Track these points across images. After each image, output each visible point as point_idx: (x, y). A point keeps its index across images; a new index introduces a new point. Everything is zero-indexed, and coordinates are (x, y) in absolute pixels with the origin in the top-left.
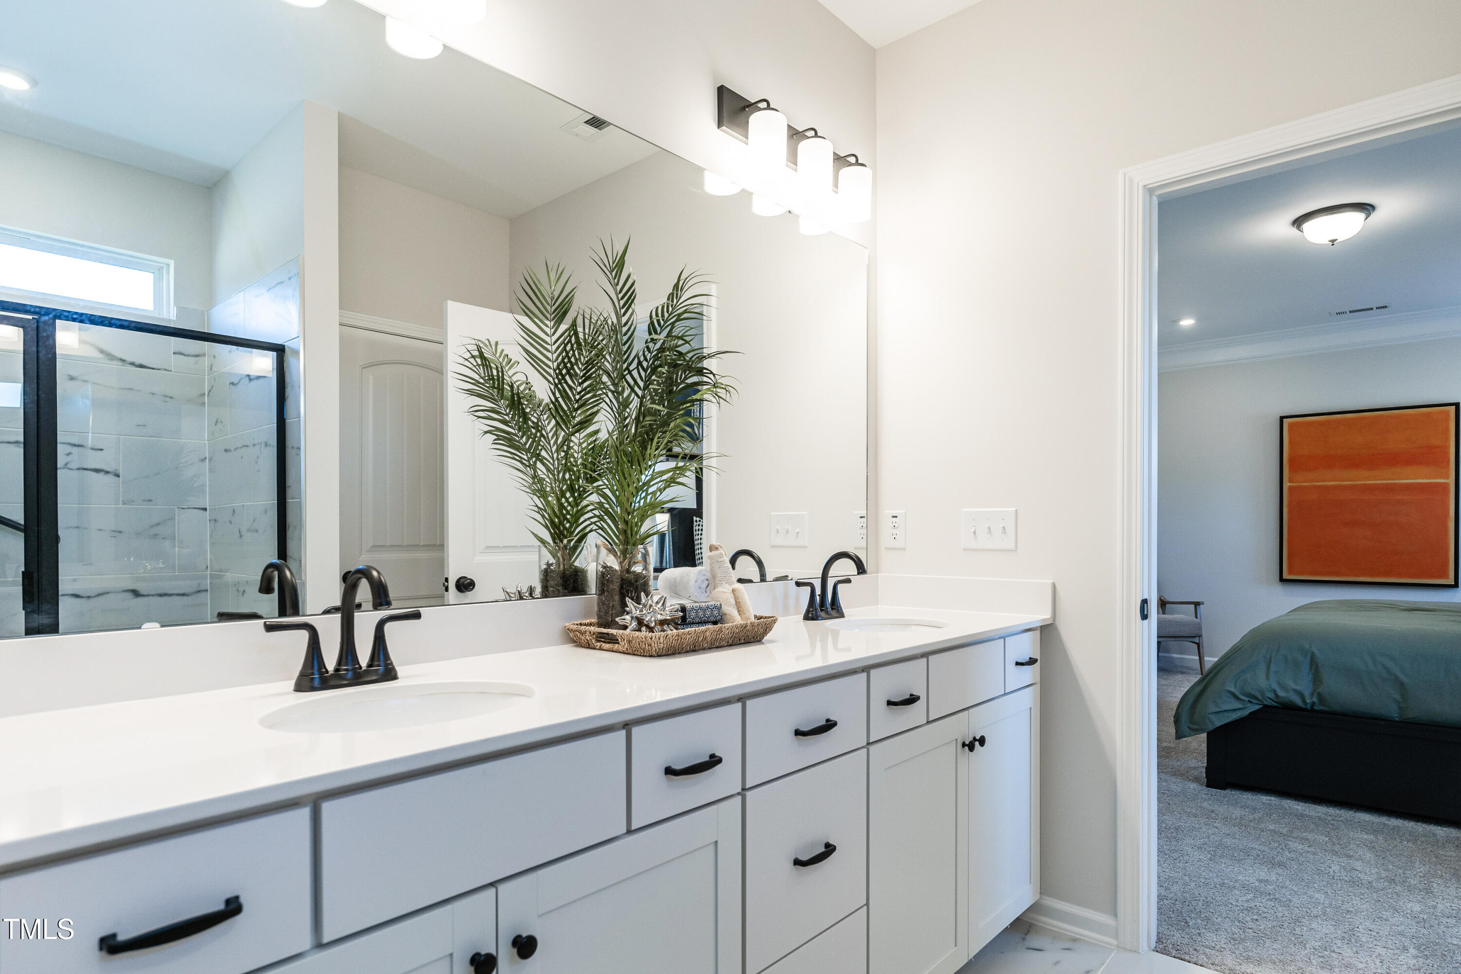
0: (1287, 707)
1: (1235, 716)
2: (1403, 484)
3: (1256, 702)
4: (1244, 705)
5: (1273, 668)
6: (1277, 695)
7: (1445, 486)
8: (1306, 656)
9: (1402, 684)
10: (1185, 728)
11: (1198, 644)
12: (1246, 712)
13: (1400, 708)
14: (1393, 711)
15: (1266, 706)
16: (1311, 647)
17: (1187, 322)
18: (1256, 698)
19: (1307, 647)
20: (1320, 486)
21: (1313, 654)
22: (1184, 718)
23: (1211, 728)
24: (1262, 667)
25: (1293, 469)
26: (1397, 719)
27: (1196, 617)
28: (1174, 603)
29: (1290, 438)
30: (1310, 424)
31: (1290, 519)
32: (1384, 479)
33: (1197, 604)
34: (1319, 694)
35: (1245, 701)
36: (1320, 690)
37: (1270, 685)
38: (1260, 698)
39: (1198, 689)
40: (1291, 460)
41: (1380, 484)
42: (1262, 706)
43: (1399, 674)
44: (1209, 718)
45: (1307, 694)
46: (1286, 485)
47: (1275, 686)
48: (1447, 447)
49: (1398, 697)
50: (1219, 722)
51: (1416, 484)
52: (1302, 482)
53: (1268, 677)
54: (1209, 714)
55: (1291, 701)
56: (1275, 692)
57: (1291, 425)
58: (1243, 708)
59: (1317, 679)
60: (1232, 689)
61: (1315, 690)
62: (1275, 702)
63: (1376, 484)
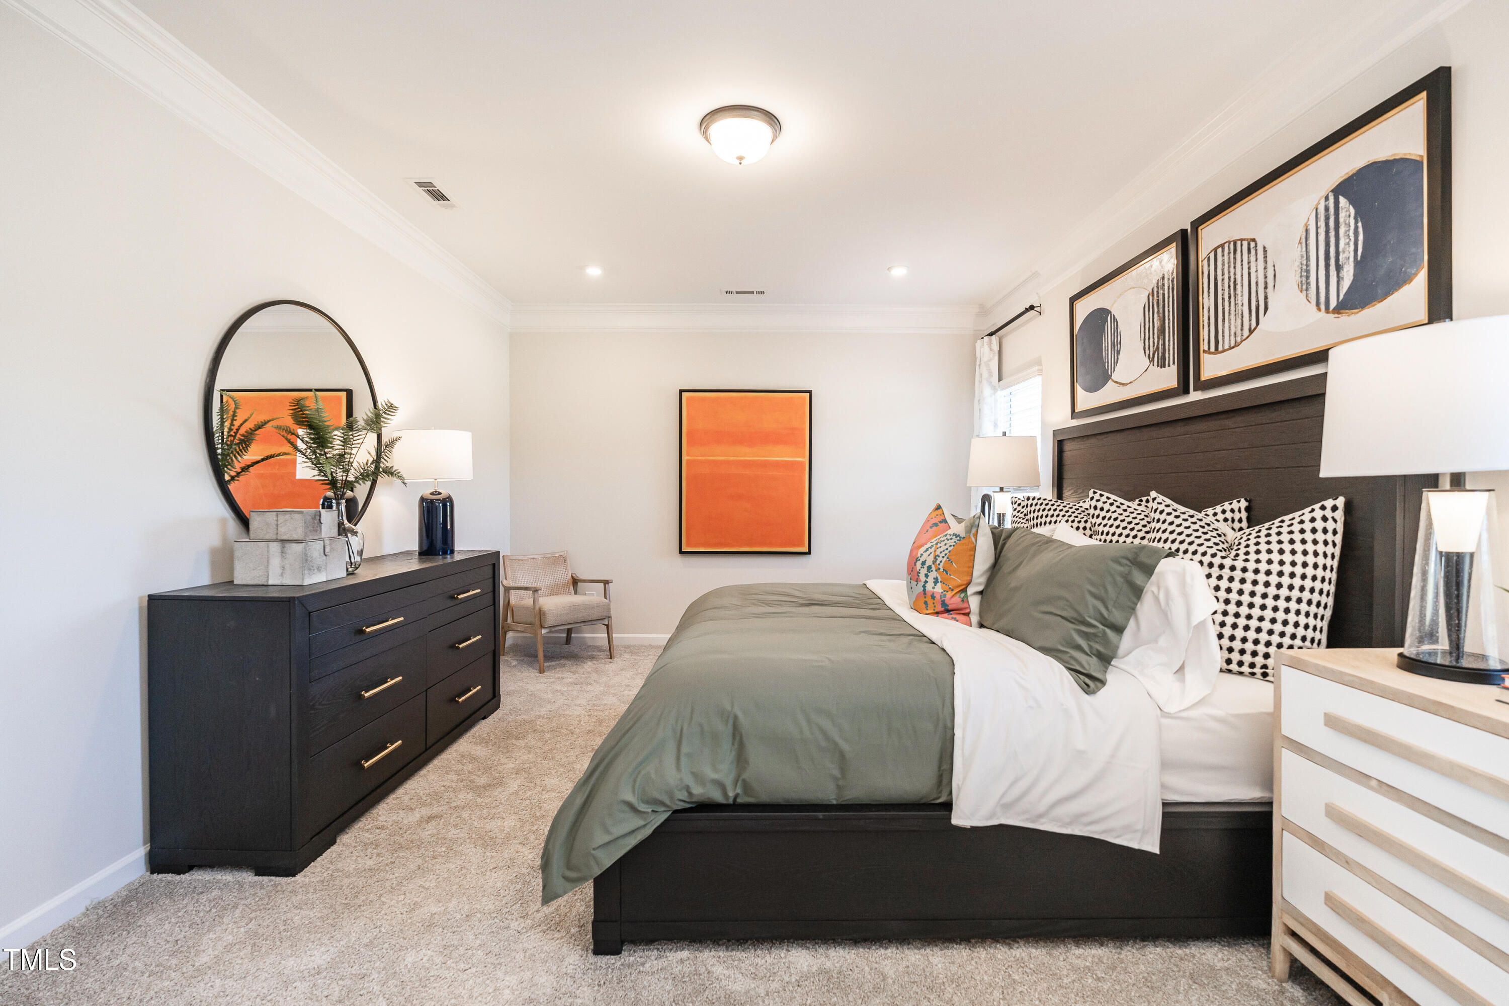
0: (705, 807)
1: (633, 842)
2: (773, 461)
3: (663, 809)
4: (645, 819)
5: (685, 749)
6: (690, 794)
7: (801, 464)
8: (727, 721)
9: (842, 755)
10: (558, 882)
11: (607, 626)
12: (648, 831)
13: (839, 787)
14: (829, 794)
15: (676, 812)
16: (733, 707)
17: (594, 271)
18: (663, 804)
19: (729, 708)
20: (714, 461)
21: (736, 718)
22: (557, 863)
23: (598, 872)
24: (671, 746)
25: (691, 443)
26: (835, 802)
27: (606, 598)
28: (585, 581)
29: (688, 412)
30: (703, 399)
31: (687, 492)
32: (760, 457)
33: (606, 583)
34: (744, 781)
35: (648, 813)
36: (745, 776)
37: (681, 780)
38: (668, 802)
39: (579, 801)
40: (688, 433)
41: (758, 461)
42: (670, 813)
43: (837, 738)
44: (595, 858)
45: (728, 782)
46: (685, 458)
47: (689, 781)
48: (803, 429)
49: (836, 772)
50: (608, 859)
51: (783, 461)
52: (698, 456)
53: (678, 768)
54: (594, 849)
55: (709, 798)
56: (688, 789)
57: (688, 399)
58: (645, 826)
59: (741, 760)
60: (630, 797)
61: (739, 776)
62: (688, 803)
63: (754, 461)
